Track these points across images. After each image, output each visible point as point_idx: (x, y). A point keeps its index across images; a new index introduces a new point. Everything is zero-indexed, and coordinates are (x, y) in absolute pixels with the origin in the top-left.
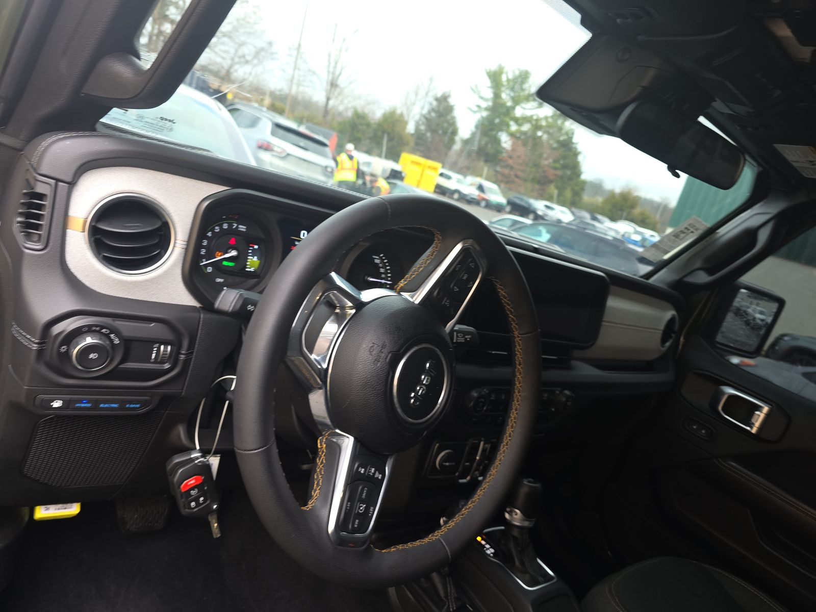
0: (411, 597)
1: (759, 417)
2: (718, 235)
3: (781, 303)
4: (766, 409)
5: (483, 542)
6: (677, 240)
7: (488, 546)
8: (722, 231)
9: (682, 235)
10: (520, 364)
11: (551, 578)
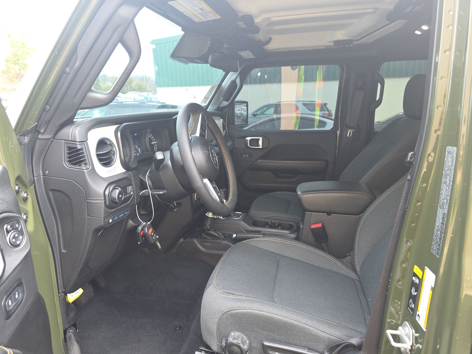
0: (209, 244)
1: (260, 143)
2: (223, 86)
3: (247, 103)
4: (261, 139)
5: (217, 217)
6: (211, 93)
7: (219, 217)
8: (223, 84)
9: (212, 90)
10: (221, 145)
11: (241, 214)
